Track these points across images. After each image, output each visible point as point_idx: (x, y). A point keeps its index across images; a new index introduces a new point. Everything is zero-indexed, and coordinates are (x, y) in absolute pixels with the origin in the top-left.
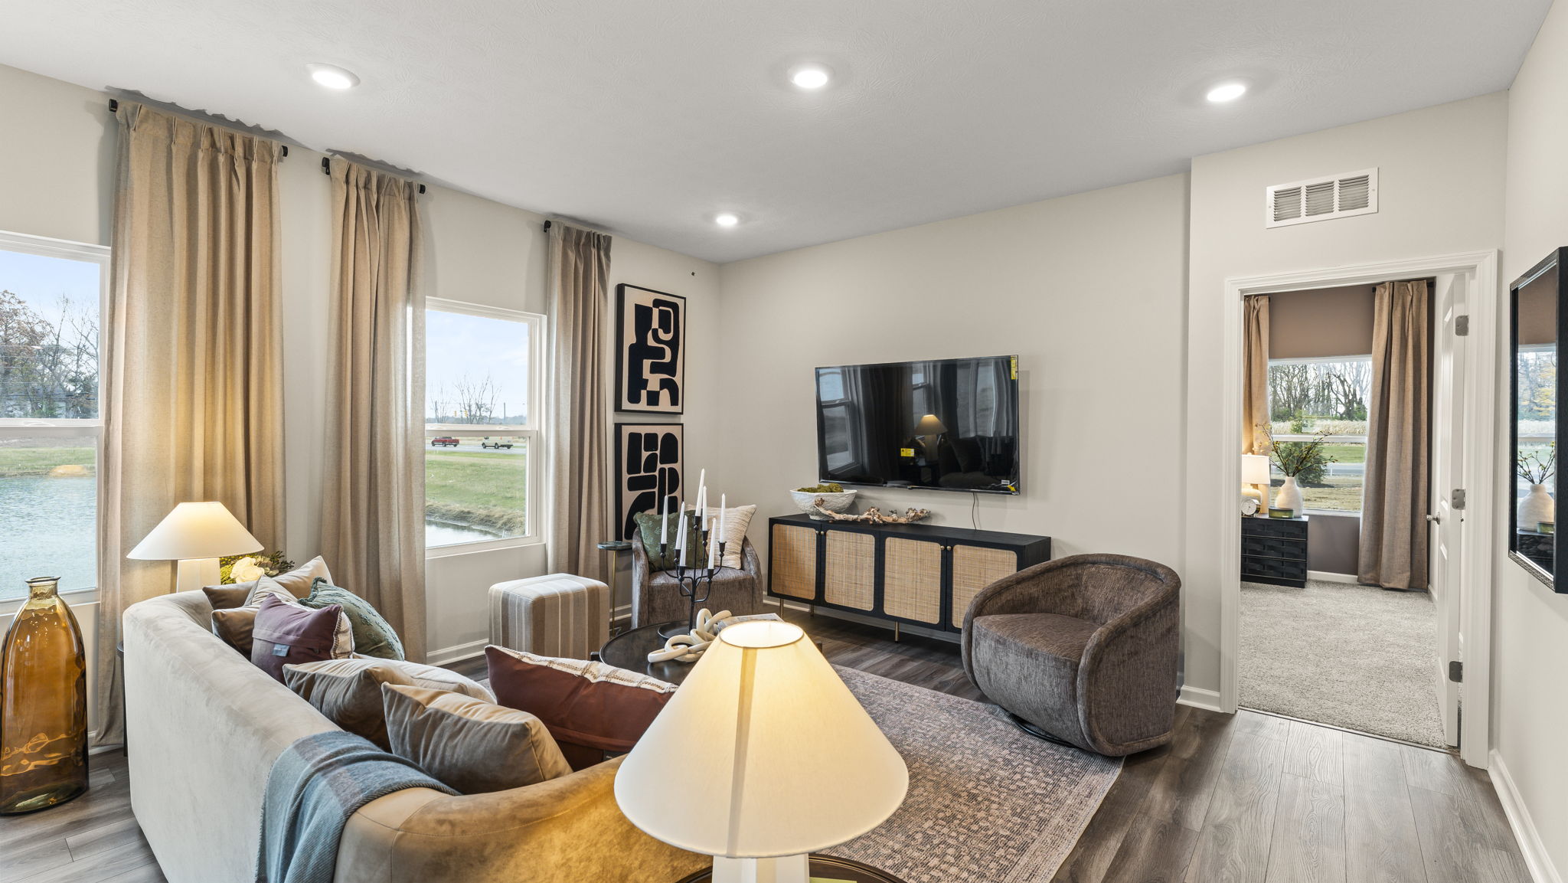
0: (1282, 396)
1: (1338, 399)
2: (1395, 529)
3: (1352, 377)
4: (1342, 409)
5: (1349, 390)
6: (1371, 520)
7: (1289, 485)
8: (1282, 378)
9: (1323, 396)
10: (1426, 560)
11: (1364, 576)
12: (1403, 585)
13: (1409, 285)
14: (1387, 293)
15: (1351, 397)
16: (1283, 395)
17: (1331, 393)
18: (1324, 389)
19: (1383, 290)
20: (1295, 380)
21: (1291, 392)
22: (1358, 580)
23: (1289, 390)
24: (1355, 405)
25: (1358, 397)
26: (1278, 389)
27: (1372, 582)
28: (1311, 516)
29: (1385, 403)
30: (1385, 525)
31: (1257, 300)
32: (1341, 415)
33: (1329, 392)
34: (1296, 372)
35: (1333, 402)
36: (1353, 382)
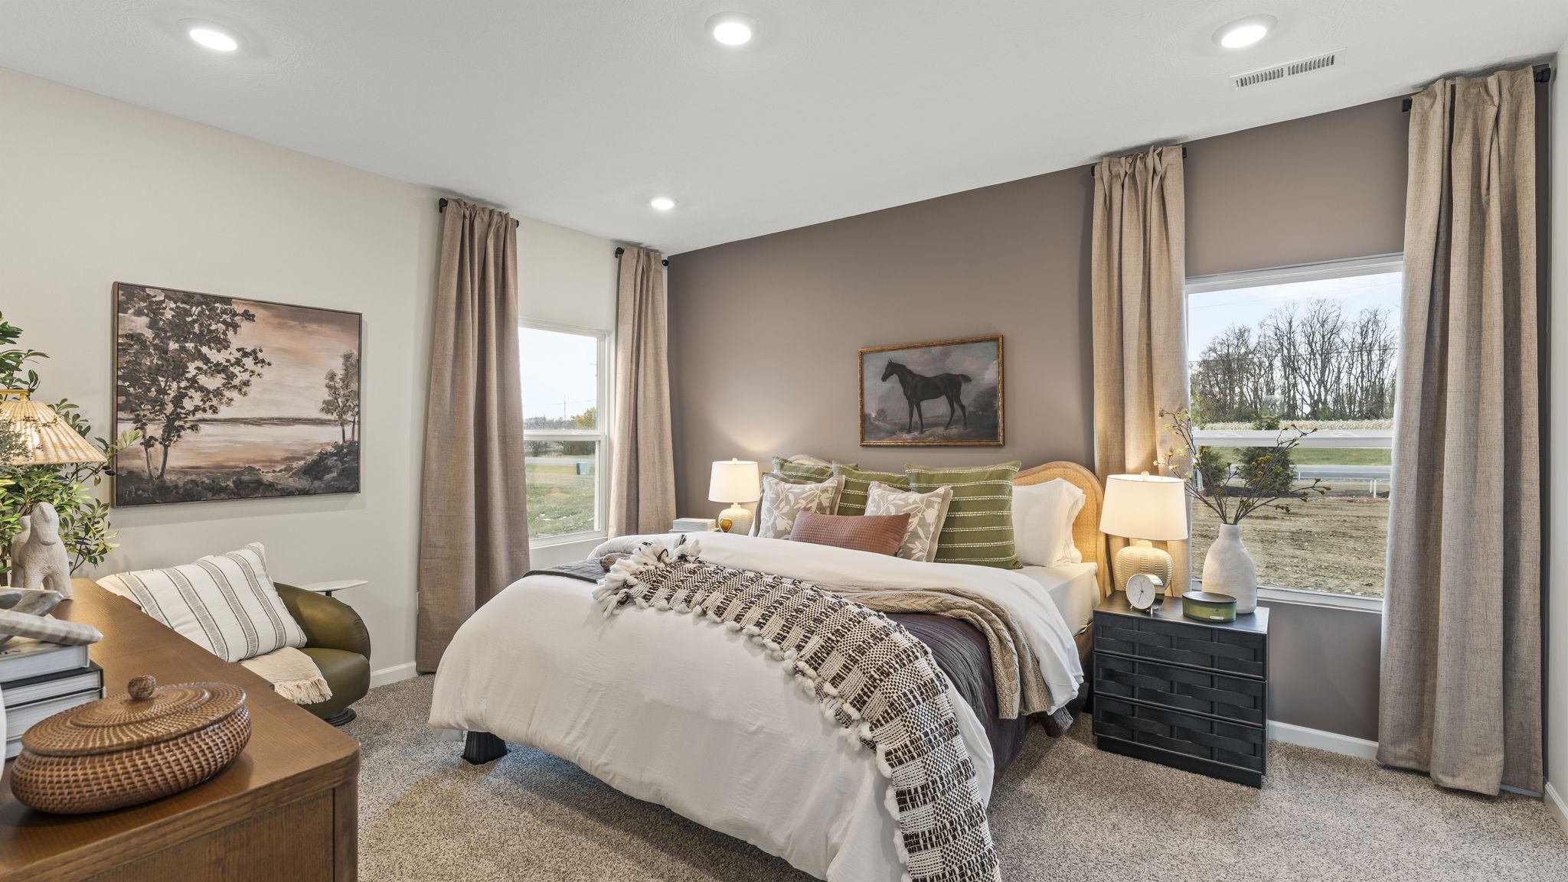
0: (1248, 397)
1: (1303, 399)
2: (1464, 648)
3: (1317, 378)
4: (1307, 409)
5: (1315, 391)
6: (1406, 624)
7: (1227, 543)
8: (1248, 379)
9: (1289, 396)
10: (1539, 724)
11: (1391, 749)
12: (1489, 783)
13: (1492, 82)
14: (1438, 107)
15: (1316, 398)
16: (1250, 396)
17: (1297, 394)
18: (1289, 391)
19: (1427, 101)
20: (1262, 380)
21: (1257, 393)
22: (1380, 754)
23: (1255, 391)
24: (1320, 405)
25: (1323, 398)
26: (1245, 390)
27: (1412, 764)
28: (1274, 607)
29: (1436, 359)
30: (1443, 640)
31: (1160, 155)
32: (1307, 416)
33: (1294, 393)
34: (1263, 372)
35: (1299, 402)
36: (1318, 383)
